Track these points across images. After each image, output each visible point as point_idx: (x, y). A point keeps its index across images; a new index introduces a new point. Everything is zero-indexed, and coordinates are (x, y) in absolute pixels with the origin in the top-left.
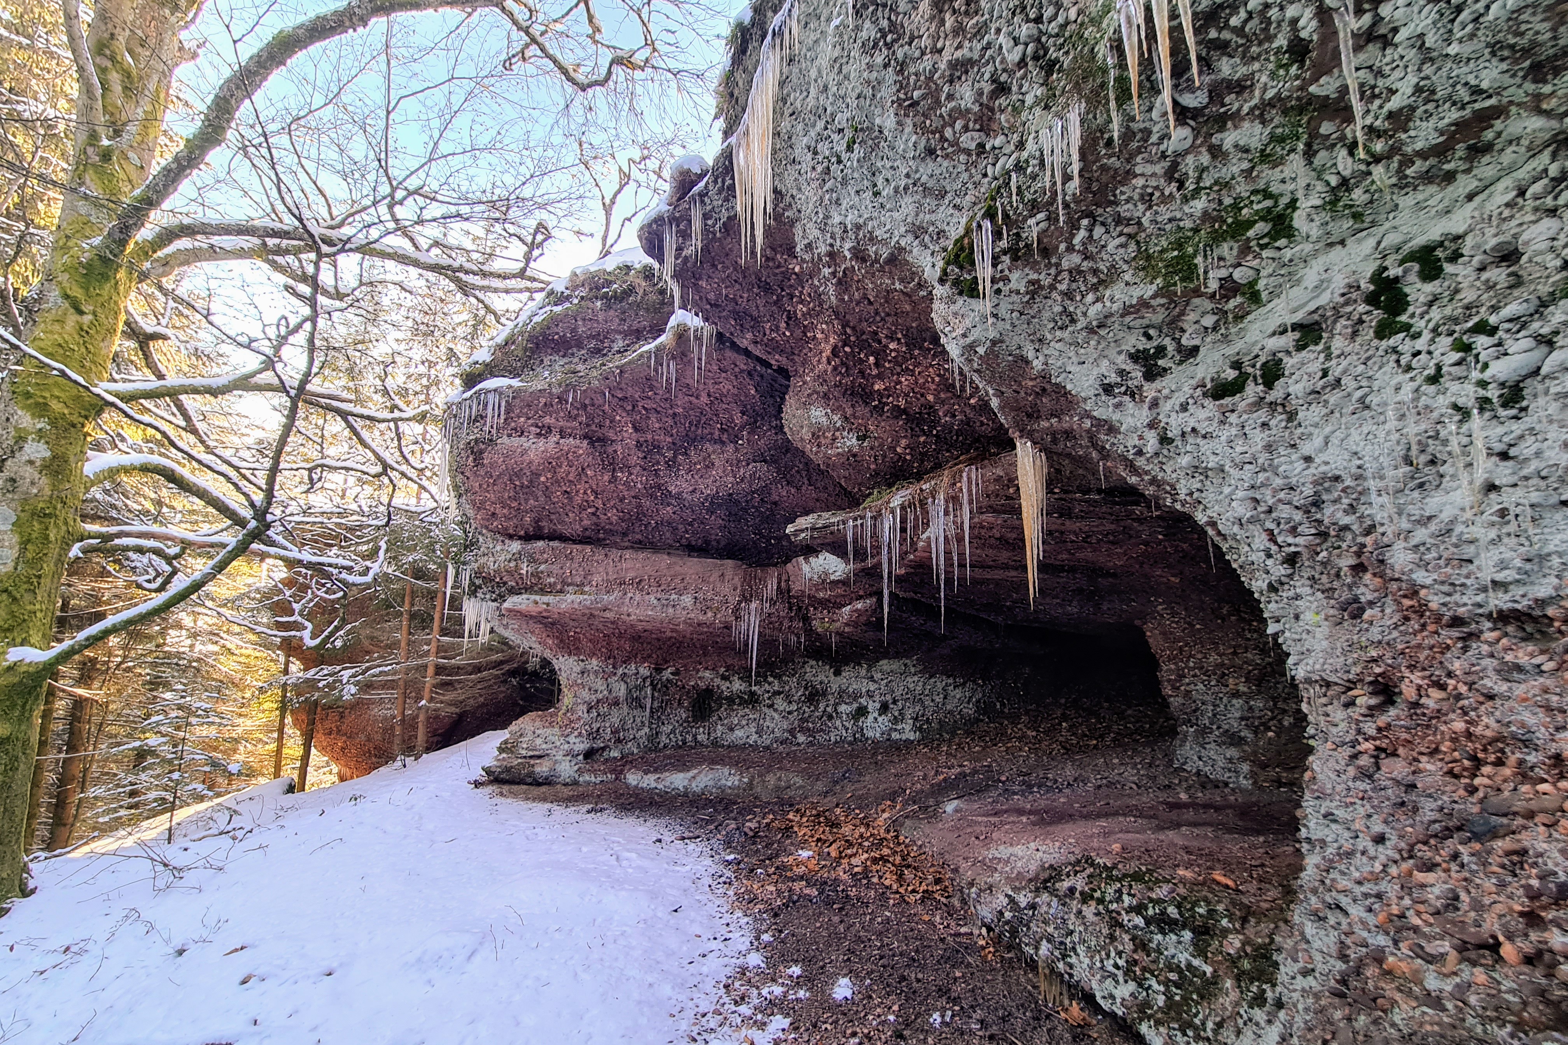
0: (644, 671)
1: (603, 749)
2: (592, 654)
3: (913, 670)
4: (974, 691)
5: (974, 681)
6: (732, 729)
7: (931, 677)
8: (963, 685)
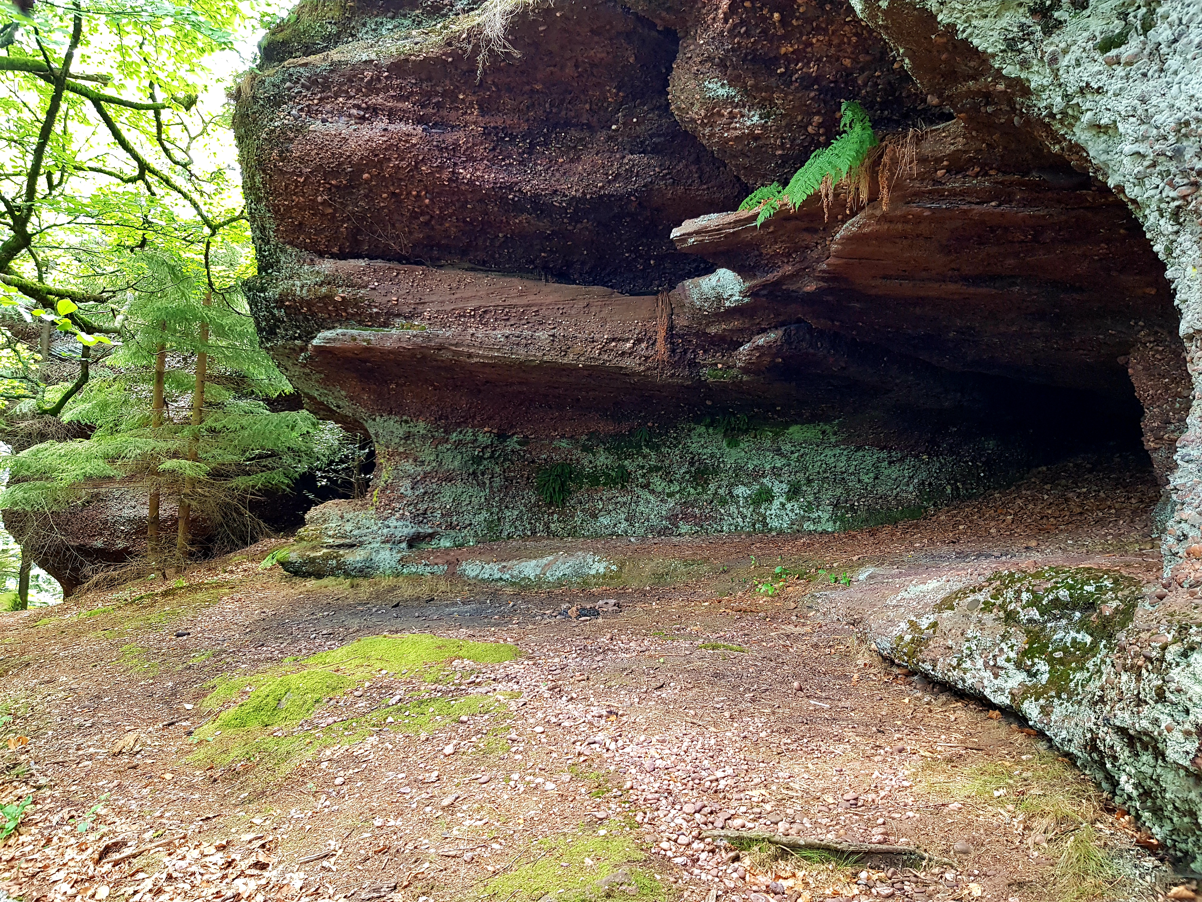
0: (484, 439)
1: (431, 536)
2: (417, 416)
3: (833, 439)
4: (916, 469)
5: (917, 456)
6: (595, 516)
7: (858, 449)
8: (902, 460)
